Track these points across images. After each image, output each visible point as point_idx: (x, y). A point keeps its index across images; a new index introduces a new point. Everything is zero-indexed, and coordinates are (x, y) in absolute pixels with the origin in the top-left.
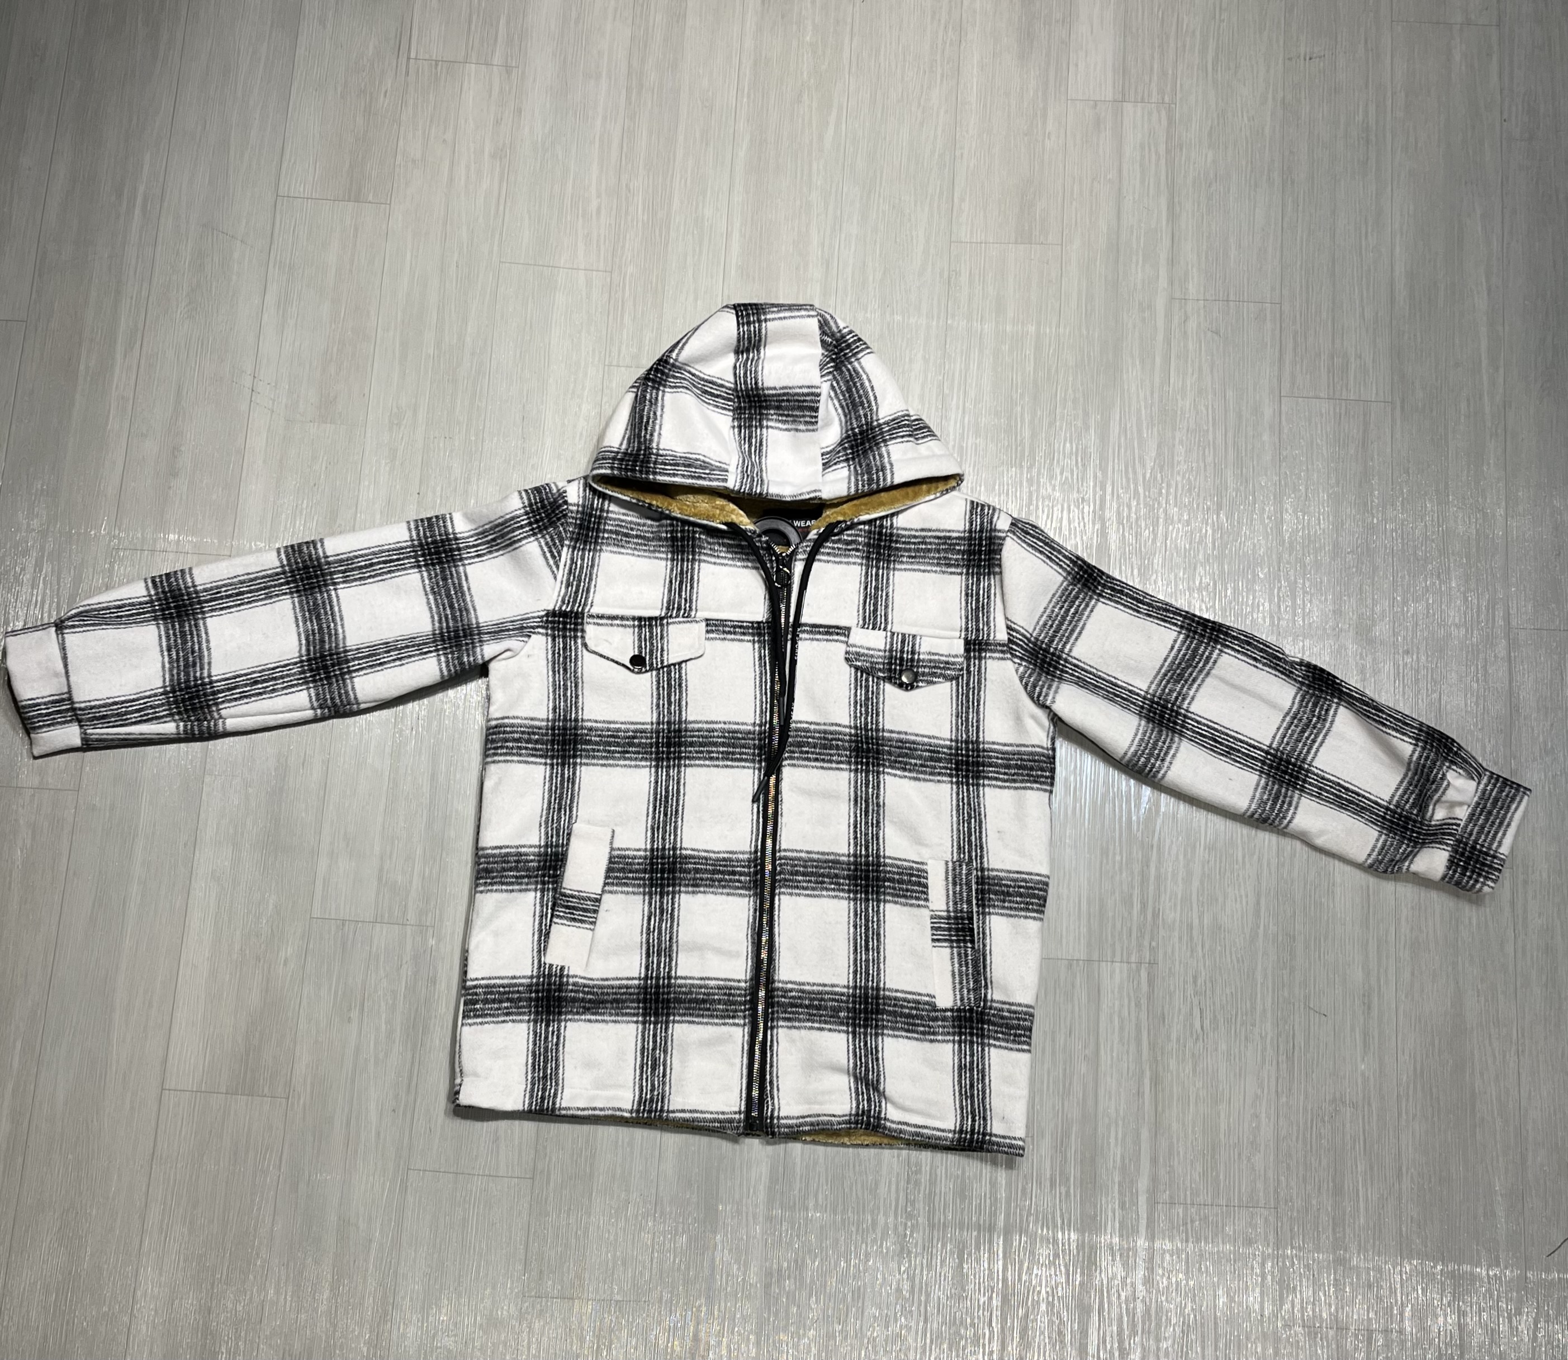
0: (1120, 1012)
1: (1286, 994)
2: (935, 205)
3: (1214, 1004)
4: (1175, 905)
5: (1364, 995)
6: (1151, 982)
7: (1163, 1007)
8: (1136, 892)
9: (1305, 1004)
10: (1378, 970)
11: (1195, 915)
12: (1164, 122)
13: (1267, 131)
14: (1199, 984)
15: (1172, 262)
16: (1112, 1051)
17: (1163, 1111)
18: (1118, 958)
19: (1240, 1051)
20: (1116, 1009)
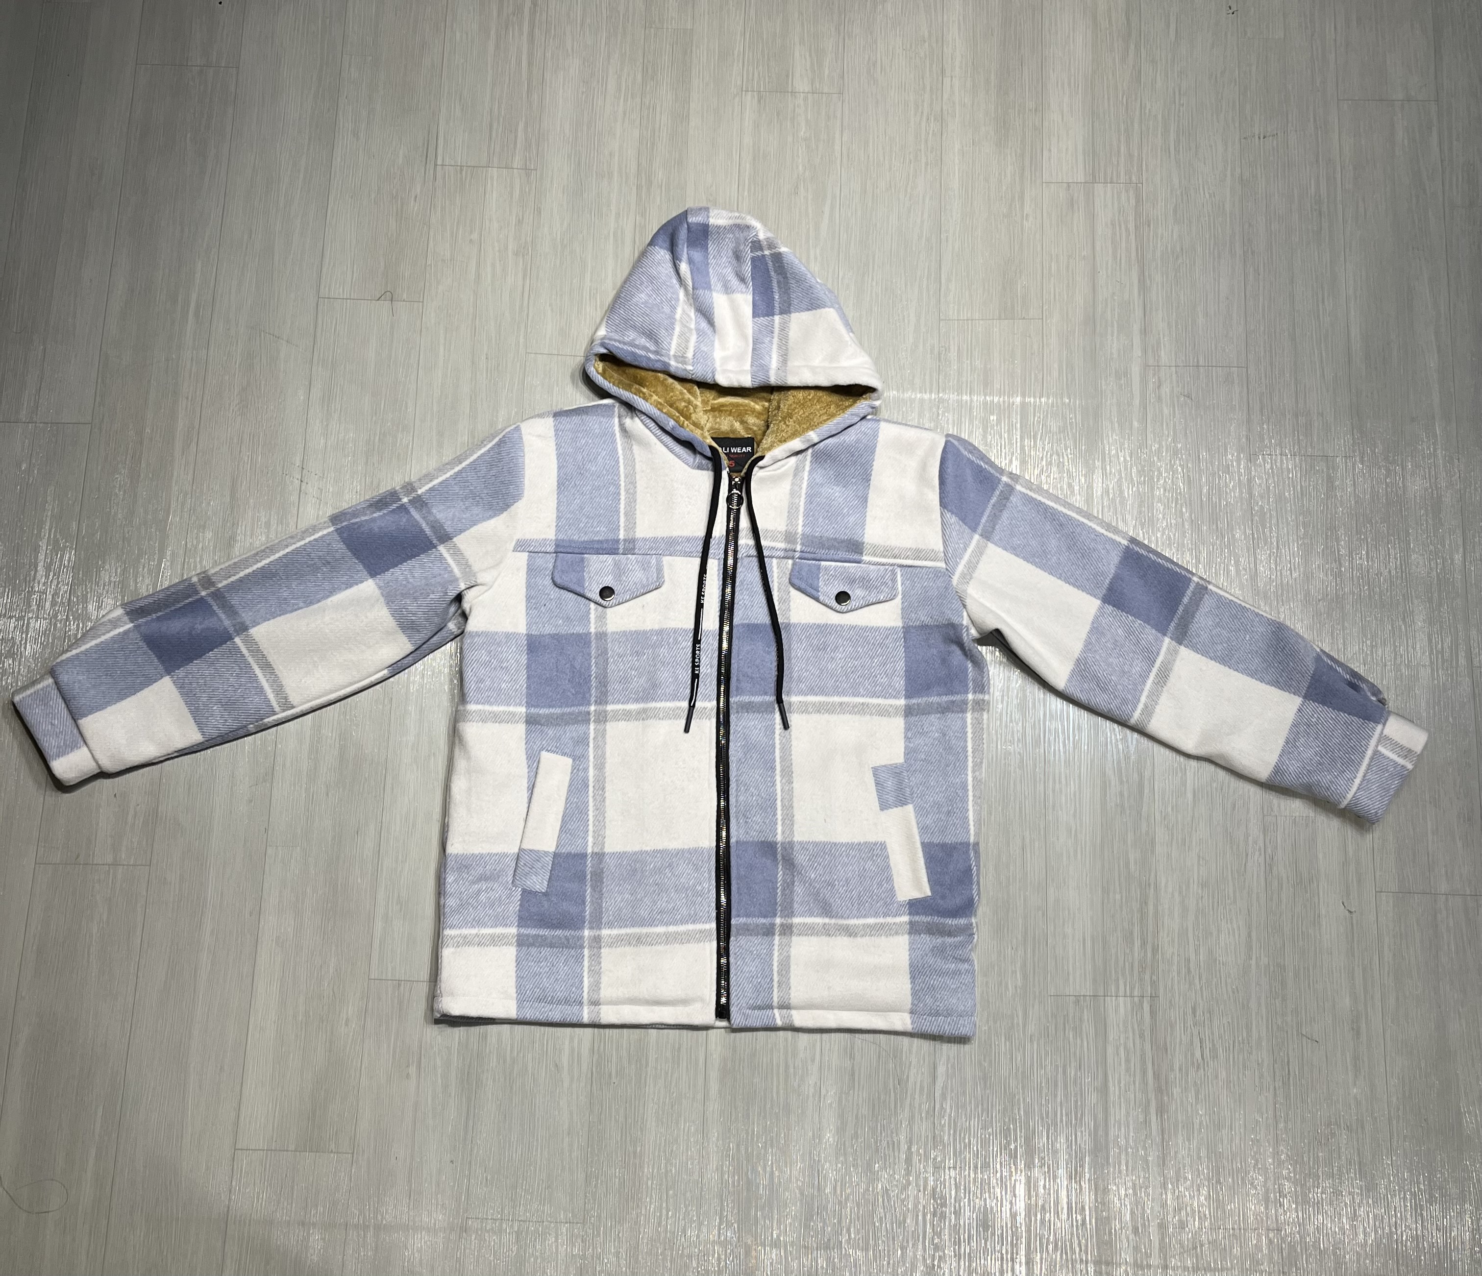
0: (1125, 1043)
1: (1279, 1023)
2: (924, 286)
3: (1213, 1034)
4: (1173, 941)
5: (1353, 1022)
6: (1153, 1013)
7: (1165, 1038)
8: (1136, 929)
9: (1297, 1031)
10: (1365, 997)
11: (1192, 949)
12: (1133, 201)
13: (1228, 206)
14: (1198, 1014)
15: (1144, 332)
16: (1119, 1082)
17: (1170, 1138)
18: (1121, 993)
19: (1239, 1078)
20: (1122, 1042)
